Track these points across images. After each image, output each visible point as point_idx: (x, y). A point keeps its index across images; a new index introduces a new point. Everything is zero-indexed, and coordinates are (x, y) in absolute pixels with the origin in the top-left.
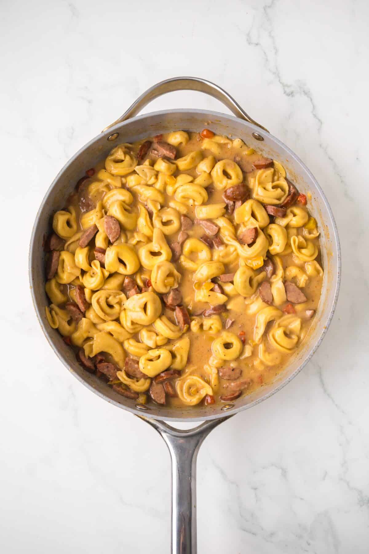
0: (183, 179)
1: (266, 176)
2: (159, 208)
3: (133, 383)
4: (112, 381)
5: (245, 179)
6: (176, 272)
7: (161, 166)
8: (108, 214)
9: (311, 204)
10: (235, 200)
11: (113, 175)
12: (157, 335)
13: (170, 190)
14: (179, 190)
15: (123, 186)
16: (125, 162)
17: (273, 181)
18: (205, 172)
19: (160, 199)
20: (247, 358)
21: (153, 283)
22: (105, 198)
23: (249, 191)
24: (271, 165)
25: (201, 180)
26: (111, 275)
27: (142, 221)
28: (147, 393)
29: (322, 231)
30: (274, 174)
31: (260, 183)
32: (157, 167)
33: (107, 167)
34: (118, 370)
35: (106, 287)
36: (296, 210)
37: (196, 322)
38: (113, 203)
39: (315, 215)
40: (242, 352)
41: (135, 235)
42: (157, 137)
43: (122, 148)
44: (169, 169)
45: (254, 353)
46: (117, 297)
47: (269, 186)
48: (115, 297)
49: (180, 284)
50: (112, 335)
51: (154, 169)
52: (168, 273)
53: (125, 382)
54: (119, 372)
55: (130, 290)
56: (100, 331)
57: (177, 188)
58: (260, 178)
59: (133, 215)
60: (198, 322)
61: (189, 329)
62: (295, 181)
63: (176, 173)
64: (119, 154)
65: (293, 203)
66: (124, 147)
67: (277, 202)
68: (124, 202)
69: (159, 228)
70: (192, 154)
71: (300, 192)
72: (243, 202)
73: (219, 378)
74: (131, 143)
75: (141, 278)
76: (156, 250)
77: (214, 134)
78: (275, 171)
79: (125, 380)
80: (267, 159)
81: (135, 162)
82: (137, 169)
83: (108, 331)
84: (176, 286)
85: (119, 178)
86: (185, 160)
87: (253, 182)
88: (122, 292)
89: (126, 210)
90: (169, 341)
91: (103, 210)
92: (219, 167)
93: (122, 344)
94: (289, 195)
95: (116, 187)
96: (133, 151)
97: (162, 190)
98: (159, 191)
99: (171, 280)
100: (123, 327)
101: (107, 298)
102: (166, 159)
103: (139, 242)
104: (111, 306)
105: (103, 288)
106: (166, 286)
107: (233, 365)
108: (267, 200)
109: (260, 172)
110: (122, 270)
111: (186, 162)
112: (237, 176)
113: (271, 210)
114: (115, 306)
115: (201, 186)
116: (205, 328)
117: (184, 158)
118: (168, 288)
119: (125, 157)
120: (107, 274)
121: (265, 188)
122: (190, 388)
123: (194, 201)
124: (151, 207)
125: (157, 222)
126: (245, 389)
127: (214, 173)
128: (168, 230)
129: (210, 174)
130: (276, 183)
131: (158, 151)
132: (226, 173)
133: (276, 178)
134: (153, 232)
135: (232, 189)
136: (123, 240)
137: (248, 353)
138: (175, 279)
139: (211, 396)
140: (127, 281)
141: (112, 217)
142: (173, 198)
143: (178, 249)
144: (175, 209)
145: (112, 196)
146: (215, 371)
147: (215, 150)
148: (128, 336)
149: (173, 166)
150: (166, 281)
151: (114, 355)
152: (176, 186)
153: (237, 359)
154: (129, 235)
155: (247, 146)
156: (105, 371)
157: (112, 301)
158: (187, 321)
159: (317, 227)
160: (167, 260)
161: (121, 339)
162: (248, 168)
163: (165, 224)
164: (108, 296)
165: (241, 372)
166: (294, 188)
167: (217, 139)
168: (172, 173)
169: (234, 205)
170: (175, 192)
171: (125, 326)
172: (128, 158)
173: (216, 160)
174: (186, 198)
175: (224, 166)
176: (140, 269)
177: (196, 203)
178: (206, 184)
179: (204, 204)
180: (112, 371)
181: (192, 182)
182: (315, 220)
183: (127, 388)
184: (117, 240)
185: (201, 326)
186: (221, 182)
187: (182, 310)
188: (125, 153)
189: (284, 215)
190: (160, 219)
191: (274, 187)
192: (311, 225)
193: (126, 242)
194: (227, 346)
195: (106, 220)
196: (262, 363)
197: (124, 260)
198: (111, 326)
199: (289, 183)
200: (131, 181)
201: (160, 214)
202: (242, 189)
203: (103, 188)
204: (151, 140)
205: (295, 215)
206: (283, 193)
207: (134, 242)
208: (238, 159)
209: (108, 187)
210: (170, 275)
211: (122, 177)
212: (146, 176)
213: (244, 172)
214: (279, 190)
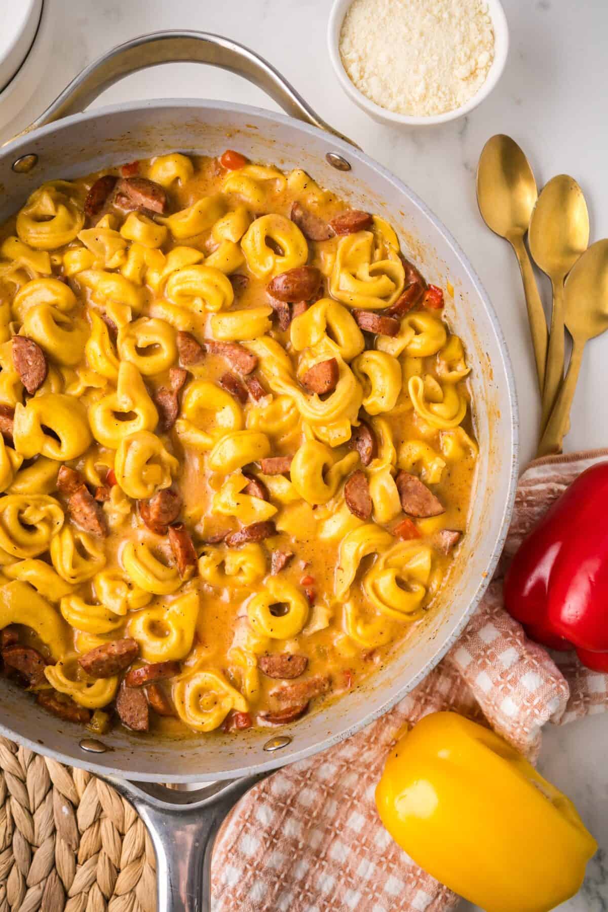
0: (180, 256)
1: (357, 250)
2: (129, 317)
3: (80, 689)
4: (34, 685)
5: (313, 254)
6: (165, 455)
7: (135, 228)
8: (21, 333)
9: (453, 307)
10: (292, 299)
11: (34, 249)
12: (130, 586)
13: (154, 278)
14: (173, 280)
15: (57, 272)
16: (55, 222)
17: (372, 259)
18: (228, 241)
19: (133, 300)
20: (318, 633)
21: (119, 479)
22: (17, 299)
23: (322, 283)
24: (366, 223)
25: (219, 258)
26: (28, 463)
27: (95, 347)
28: (110, 709)
29: (475, 363)
30: (375, 246)
31: (345, 265)
32: (126, 231)
33: (20, 232)
34: (47, 664)
35: (20, 487)
36: (421, 321)
37: (210, 558)
38: (32, 309)
39: (461, 330)
40: (308, 621)
41: (80, 374)
42: (127, 167)
43: (48, 191)
44: (150, 235)
45: (333, 622)
46: (43, 508)
47: (364, 270)
48: (37, 507)
49: (176, 479)
50: (34, 588)
51: (120, 237)
52: (148, 456)
53: (60, 689)
54: (50, 667)
55: (71, 493)
56: (11, 579)
57: (170, 275)
58: (345, 253)
59: (76, 333)
60: (214, 559)
61: (195, 574)
62: (418, 258)
63: (167, 245)
64: (45, 203)
65: (413, 304)
66: (53, 189)
67: (380, 304)
68: (54, 306)
69: (129, 362)
70: (200, 204)
71: (428, 282)
72: (309, 304)
73: (263, 676)
74: (70, 181)
75: (95, 469)
76: (125, 408)
77: (248, 162)
78: (375, 237)
79: (61, 684)
80: (359, 214)
81: (80, 221)
82: (82, 235)
83: (24, 579)
84: (167, 484)
85: (46, 254)
86: (186, 216)
87: (329, 262)
88: (53, 500)
89: (59, 323)
90: (154, 600)
91: (11, 325)
92: (257, 230)
93: (56, 607)
94: (406, 289)
95: (41, 276)
96: (76, 198)
97: (139, 282)
98: (132, 283)
99: (155, 469)
100: (55, 571)
101: (21, 512)
102: (146, 214)
103: (88, 390)
104: (30, 528)
105: (13, 489)
106: (144, 483)
107: (290, 648)
108: (358, 301)
109: (344, 240)
110: (49, 449)
111: (186, 220)
112: (297, 248)
113: (369, 321)
114: (38, 526)
115: (216, 270)
116: (229, 569)
117: (183, 213)
118: (150, 487)
119: (56, 210)
120: (18, 461)
121: (354, 276)
122: (199, 694)
123: (204, 301)
124: (112, 316)
125: (126, 350)
126: (315, 698)
127: (247, 243)
128: (149, 365)
129: (239, 243)
130: (378, 264)
131: (128, 199)
132: (271, 243)
133: (378, 253)
134: (117, 369)
135: (285, 277)
136: (54, 386)
137: (320, 622)
138: (164, 469)
139: (243, 714)
140: (64, 474)
141: (28, 339)
142: (161, 296)
143: (170, 404)
144: (164, 322)
145: (31, 294)
146: (251, 662)
147: (249, 195)
148: (66, 590)
149: (160, 231)
150: (144, 473)
151: (39, 630)
152: (167, 271)
153: (298, 636)
154: (67, 375)
155: (317, 186)
156: (20, 665)
157: (33, 517)
158: (191, 558)
159: (465, 355)
160: (147, 429)
161: (53, 598)
162: (318, 232)
163: (145, 351)
164: (22, 507)
165: (307, 664)
166: (417, 274)
167: (253, 171)
168: (158, 243)
169: (291, 312)
170: (165, 282)
171: (59, 569)
172: (62, 211)
173: (251, 216)
174: (187, 296)
175: (269, 227)
176: (93, 447)
177: (210, 308)
178: (231, 266)
179: (225, 309)
180: (35, 664)
181: (200, 263)
182: (460, 340)
183: (68, 700)
184: (40, 386)
185: (221, 566)
186: (263, 263)
187: (181, 534)
188: (57, 202)
189: (395, 331)
190: (132, 342)
191: (374, 273)
192: (454, 351)
193: (62, 390)
194: (277, 609)
195: (15, 346)
196: (350, 642)
197: (53, 428)
198: (32, 571)
199: (407, 265)
200: (74, 262)
201: (132, 332)
202: (306, 278)
203: (11, 275)
204: (114, 174)
205: (418, 332)
206: (392, 285)
207: (76, 390)
208: (299, 213)
209: (22, 272)
210: (153, 460)
211: (51, 252)
212: (102, 249)
213: (309, 240)
214: (385, 279)
